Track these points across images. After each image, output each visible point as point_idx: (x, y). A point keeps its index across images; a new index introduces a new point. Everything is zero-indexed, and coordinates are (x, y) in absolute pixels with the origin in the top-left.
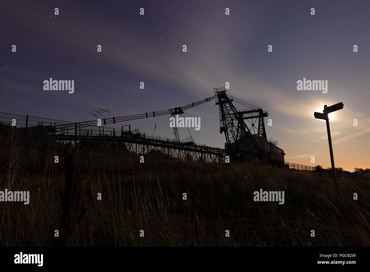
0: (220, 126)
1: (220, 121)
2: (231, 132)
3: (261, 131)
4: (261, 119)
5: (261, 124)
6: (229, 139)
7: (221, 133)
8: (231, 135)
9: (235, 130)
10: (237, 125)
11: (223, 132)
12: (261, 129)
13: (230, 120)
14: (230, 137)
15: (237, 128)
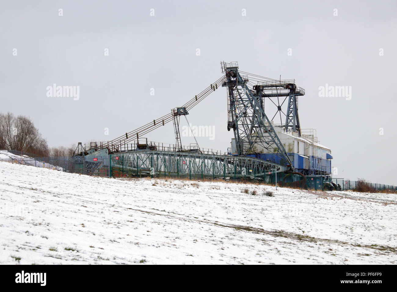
0: (227, 121)
1: (229, 113)
2: (242, 126)
3: (291, 121)
4: (292, 100)
5: (291, 109)
6: (239, 135)
7: (229, 130)
8: (243, 129)
9: (249, 122)
10: (251, 115)
11: (232, 129)
12: (290, 118)
13: (243, 109)
14: (240, 132)
15: (251, 118)
